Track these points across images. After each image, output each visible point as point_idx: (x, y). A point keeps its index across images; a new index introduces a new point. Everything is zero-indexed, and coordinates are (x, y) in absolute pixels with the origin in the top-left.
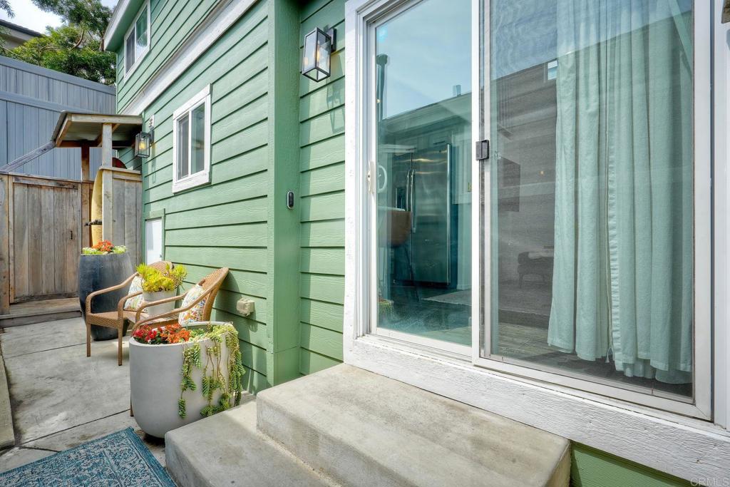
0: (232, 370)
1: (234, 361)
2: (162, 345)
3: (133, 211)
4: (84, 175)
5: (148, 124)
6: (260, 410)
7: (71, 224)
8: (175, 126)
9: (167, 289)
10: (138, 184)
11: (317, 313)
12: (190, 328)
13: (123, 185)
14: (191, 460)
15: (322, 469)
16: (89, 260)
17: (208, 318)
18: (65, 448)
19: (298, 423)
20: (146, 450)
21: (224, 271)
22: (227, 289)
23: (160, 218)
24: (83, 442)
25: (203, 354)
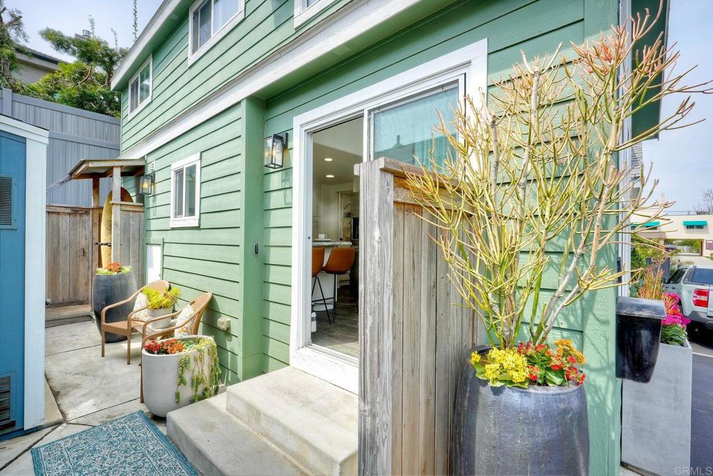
0: (212, 370)
1: (213, 364)
2: (164, 355)
3: (137, 237)
4: (95, 202)
5: (150, 166)
6: (228, 398)
7: (83, 243)
8: (173, 175)
9: (165, 307)
10: (141, 213)
11: (274, 329)
12: (183, 340)
13: (129, 215)
14: (184, 429)
15: (262, 434)
16: (102, 279)
17: (196, 333)
18: (98, 424)
19: (250, 407)
20: (153, 425)
21: (209, 296)
22: (211, 310)
23: (160, 245)
24: (109, 420)
25: (192, 360)
